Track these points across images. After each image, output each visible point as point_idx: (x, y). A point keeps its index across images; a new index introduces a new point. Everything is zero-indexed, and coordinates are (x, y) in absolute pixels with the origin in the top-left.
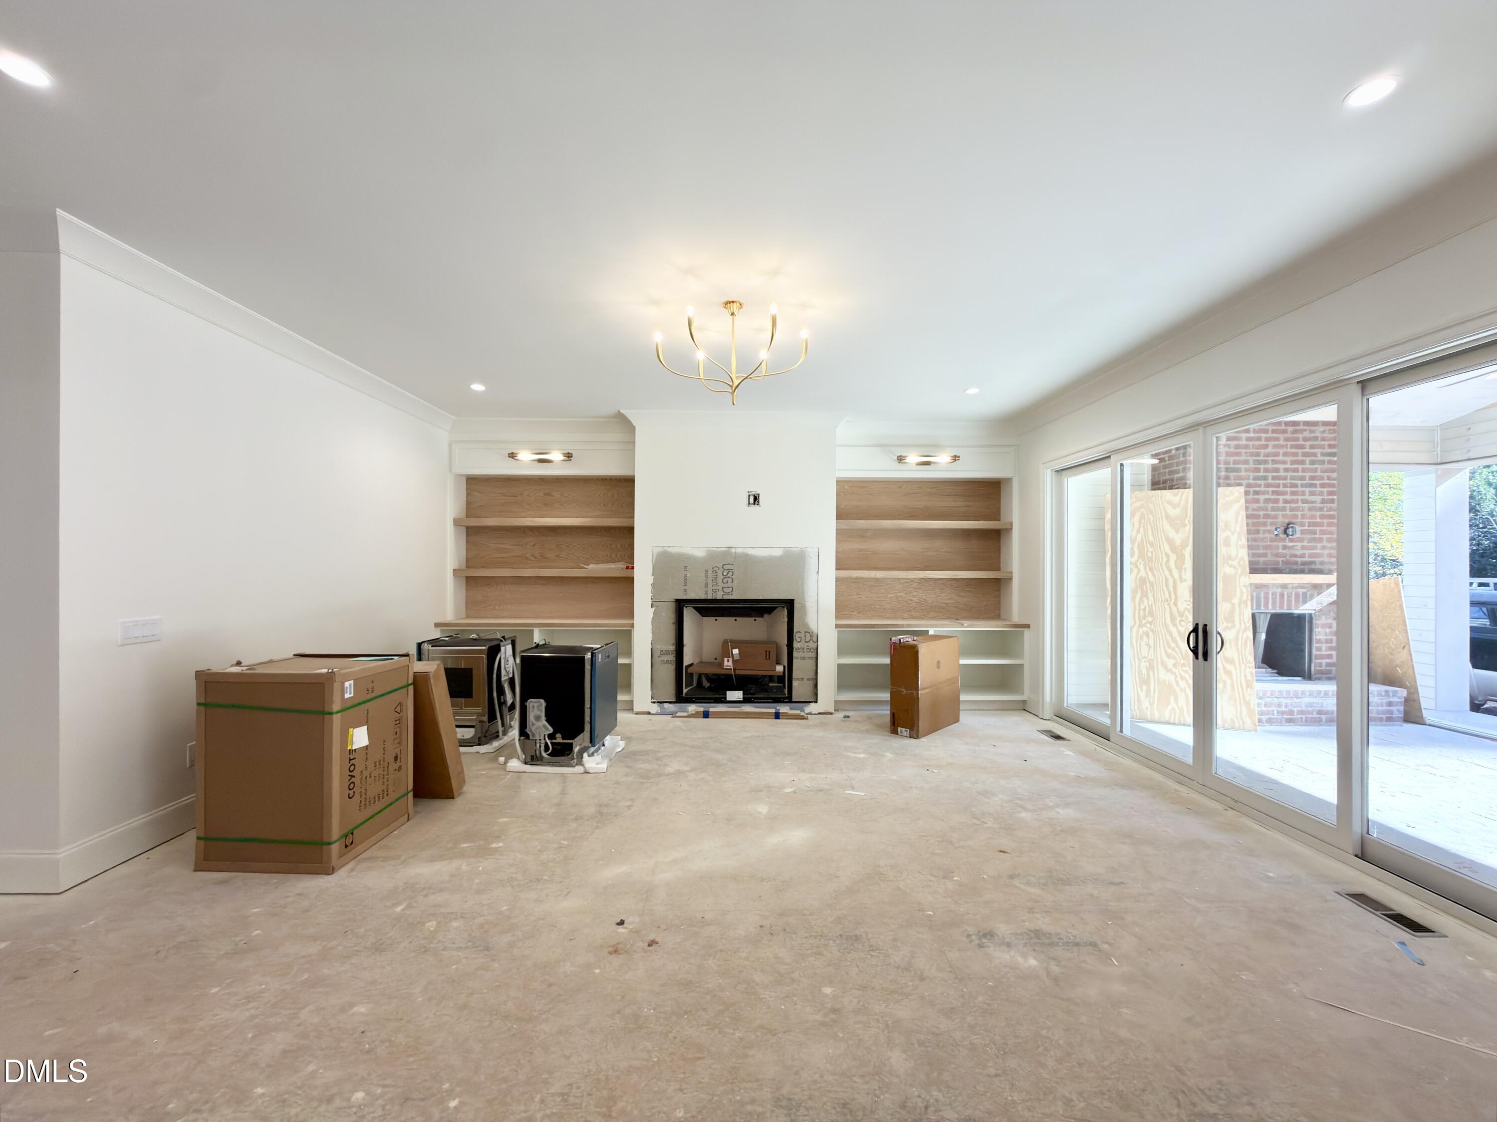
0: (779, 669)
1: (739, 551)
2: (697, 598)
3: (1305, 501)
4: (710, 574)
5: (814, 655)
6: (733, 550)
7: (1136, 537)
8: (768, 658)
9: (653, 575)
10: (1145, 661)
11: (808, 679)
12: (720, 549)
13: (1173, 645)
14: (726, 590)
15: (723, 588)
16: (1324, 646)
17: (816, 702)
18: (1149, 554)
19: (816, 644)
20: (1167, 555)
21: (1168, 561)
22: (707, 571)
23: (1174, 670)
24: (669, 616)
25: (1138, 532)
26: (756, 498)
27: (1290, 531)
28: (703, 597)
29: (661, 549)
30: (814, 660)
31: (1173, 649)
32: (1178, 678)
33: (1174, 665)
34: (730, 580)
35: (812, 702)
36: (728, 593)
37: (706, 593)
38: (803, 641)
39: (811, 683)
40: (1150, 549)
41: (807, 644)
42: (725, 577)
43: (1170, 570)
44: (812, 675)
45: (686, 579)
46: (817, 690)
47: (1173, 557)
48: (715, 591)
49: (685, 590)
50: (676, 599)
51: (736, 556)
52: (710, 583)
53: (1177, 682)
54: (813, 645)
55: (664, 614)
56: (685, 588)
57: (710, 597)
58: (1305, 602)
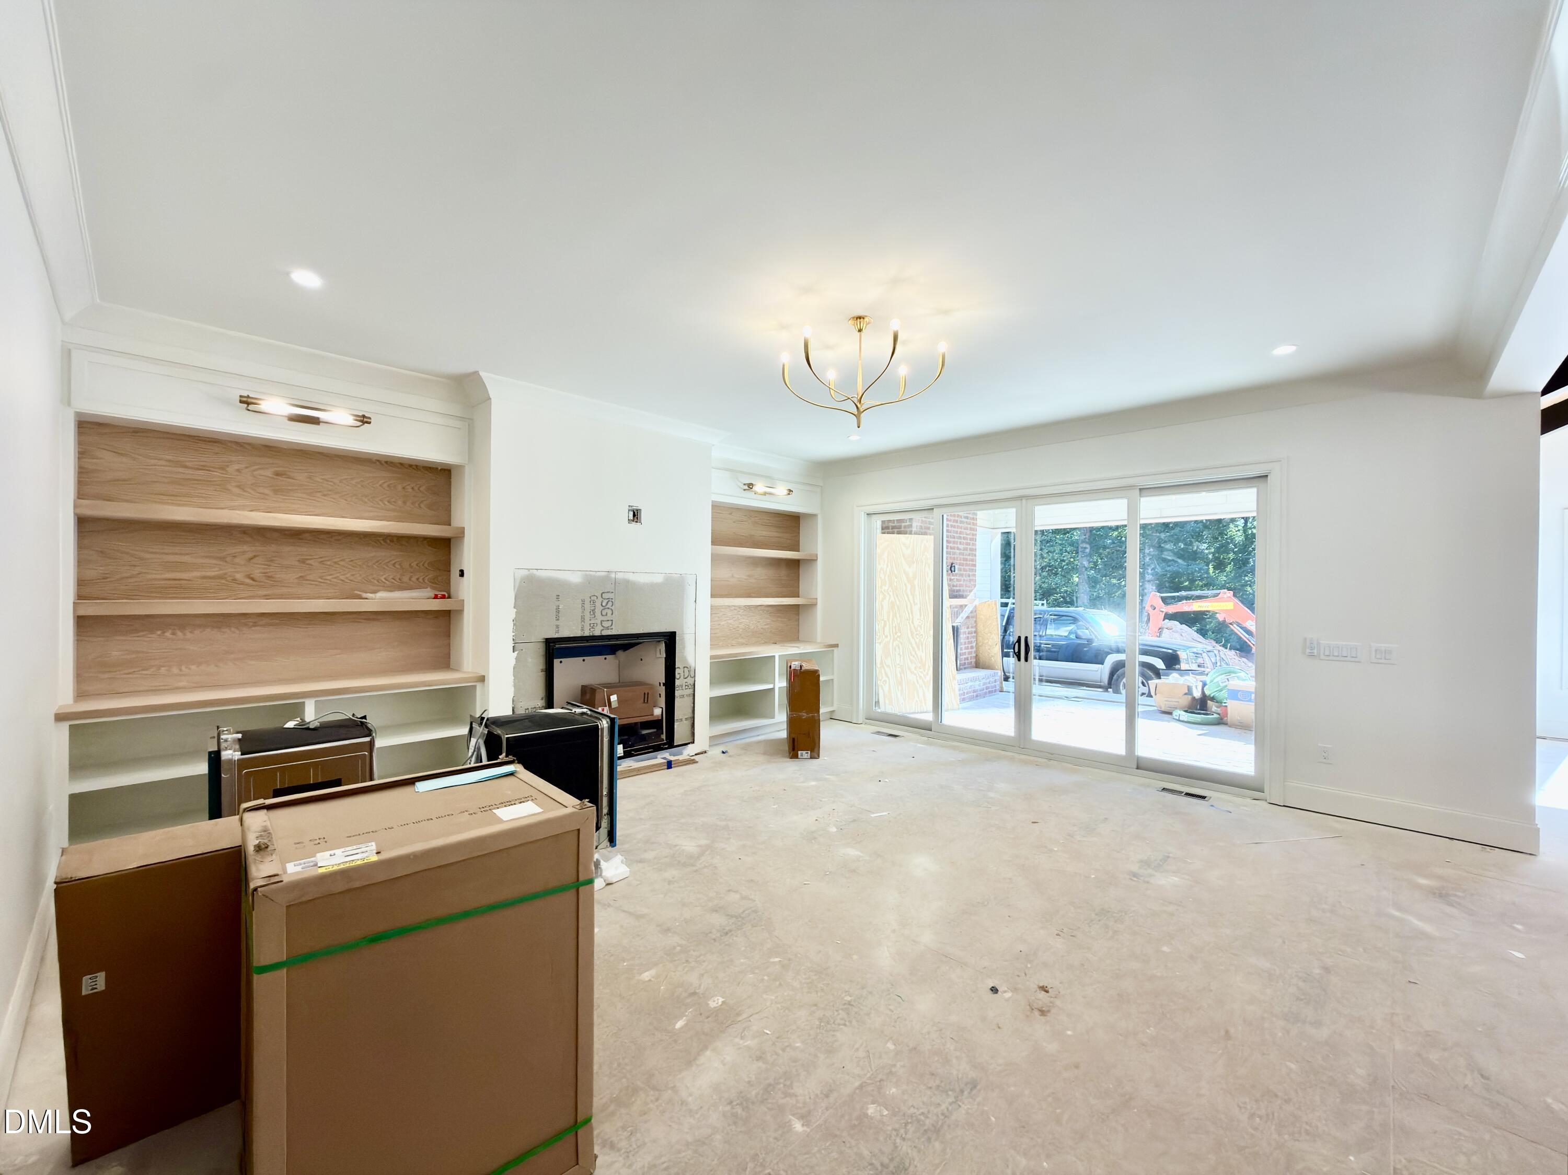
0: (657, 712)
1: (620, 576)
2: (572, 636)
3: (958, 549)
4: (588, 606)
5: (691, 691)
6: (613, 575)
7: (886, 570)
8: (646, 701)
9: (514, 607)
10: (899, 668)
11: (686, 719)
12: (598, 574)
13: (913, 653)
14: (606, 624)
15: (601, 621)
16: (963, 646)
17: (693, 743)
18: (895, 584)
19: (693, 679)
20: (905, 585)
21: (906, 590)
22: (583, 601)
23: (915, 672)
24: (535, 662)
25: (887, 566)
26: (636, 515)
27: (953, 569)
28: (578, 633)
29: (526, 572)
30: (692, 698)
31: (914, 656)
32: (918, 678)
33: (915, 668)
34: (609, 612)
35: (689, 743)
36: (607, 628)
37: (582, 630)
38: (682, 677)
39: (688, 723)
40: (896, 580)
41: (686, 680)
42: (604, 608)
43: (907, 596)
44: (690, 715)
45: (558, 610)
46: (694, 730)
47: (909, 586)
48: (592, 626)
49: (557, 626)
50: (547, 639)
51: (615, 582)
52: (587, 616)
53: (917, 681)
54: (690, 680)
55: (530, 660)
56: (557, 623)
57: (587, 633)
58: (957, 618)
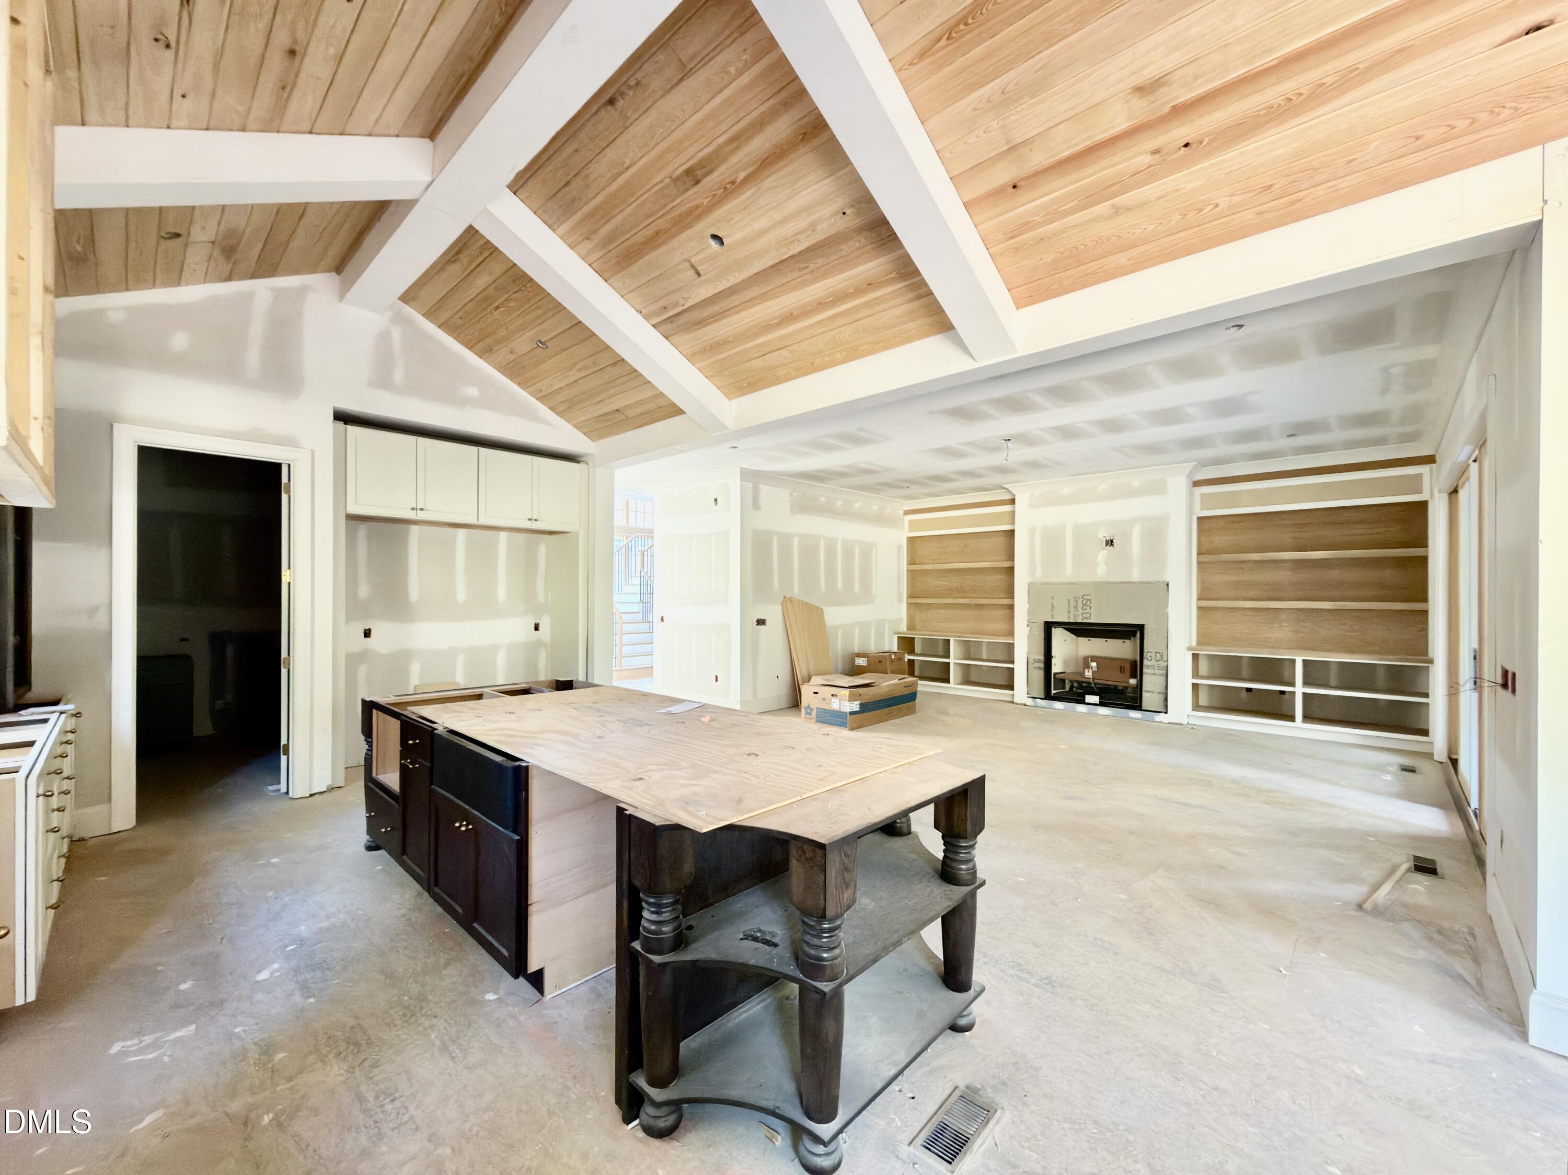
0: (1133, 681)
2: (1061, 620)
4: (1072, 602)
5: (1164, 672)
8: (1122, 672)
9: (1028, 603)
11: (1158, 693)
15: (1083, 614)
17: (1166, 713)
22: (1069, 600)
24: (1039, 634)
26: (1112, 542)
28: (1066, 620)
29: (1034, 580)
30: (1164, 678)
34: (1088, 608)
35: (1162, 712)
36: (1087, 618)
37: (1069, 617)
38: (1153, 660)
39: (1162, 697)
41: (1158, 663)
42: (1084, 605)
44: (1163, 690)
46: (1167, 703)
48: (1076, 616)
49: (1052, 615)
50: (1045, 621)
52: (1072, 609)
54: (1165, 664)
55: (1035, 633)
56: (1053, 612)
57: (1072, 620)
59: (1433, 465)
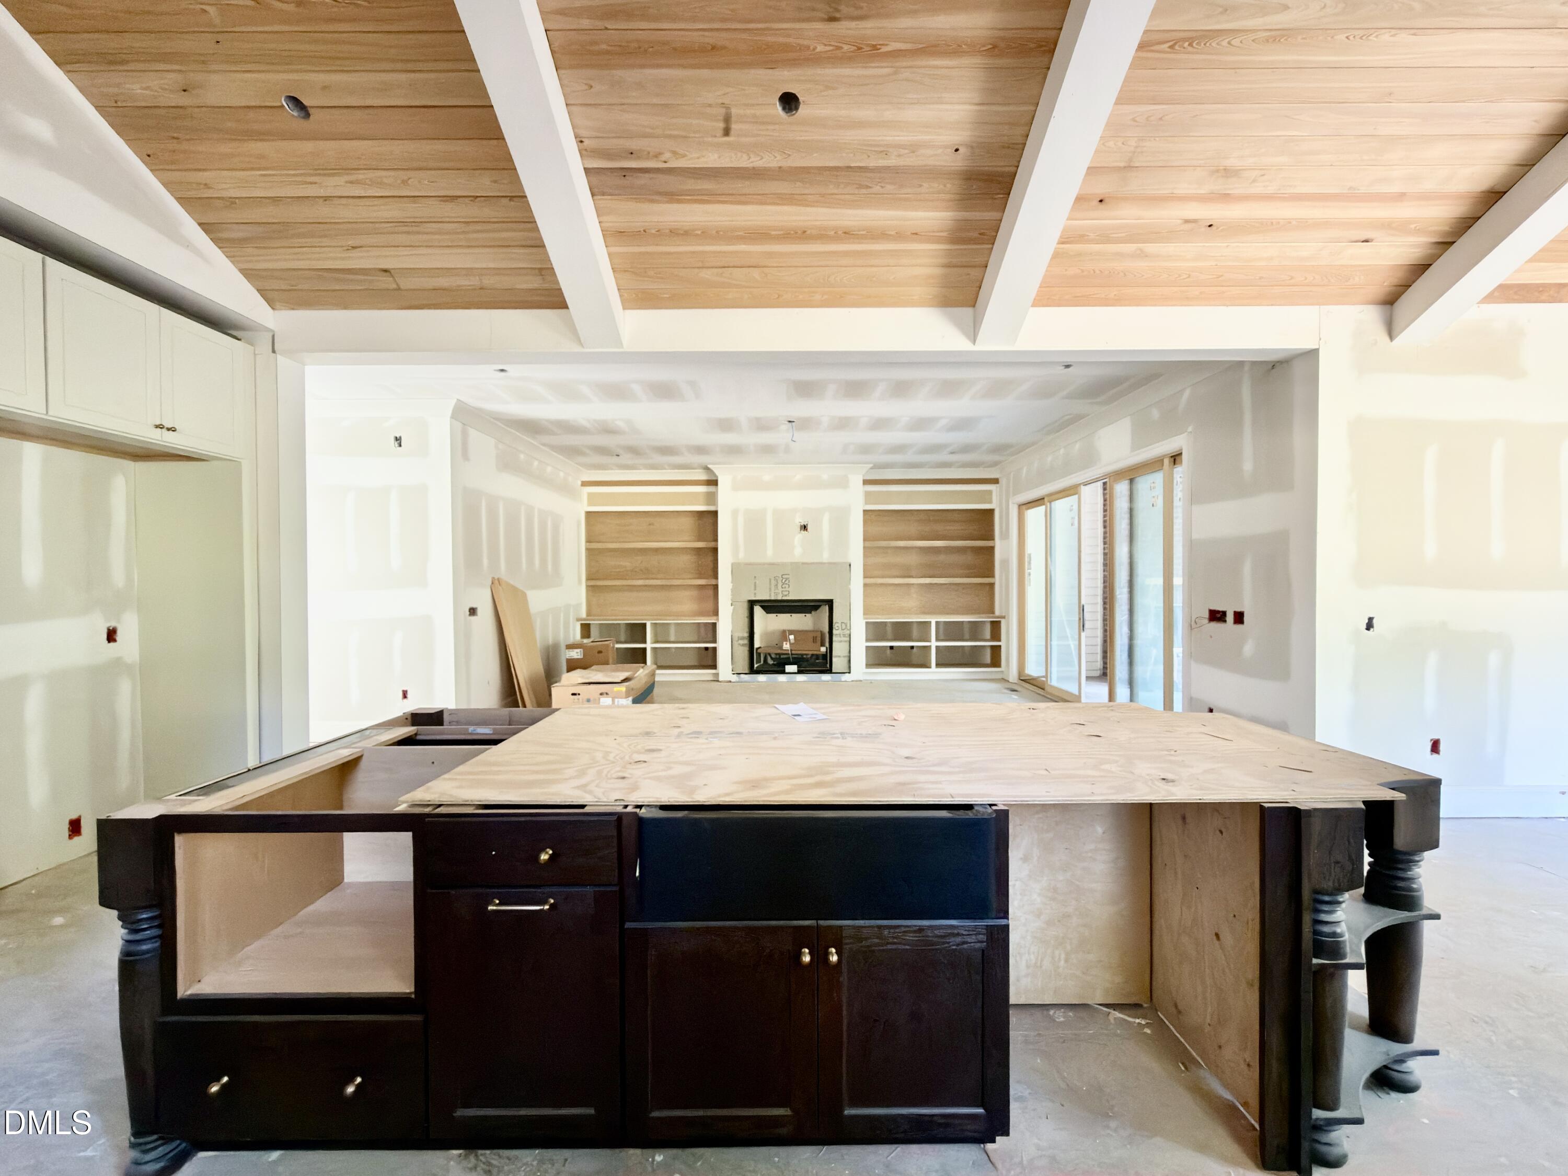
0: (823, 649)
2: (764, 599)
4: (773, 582)
5: (848, 639)
8: (814, 642)
9: (732, 583)
11: (844, 657)
14: (785, 593)
15: (782, 592)
17: (849, 673)
19: (849, 632)
22: (770, 580)
24: (744, 612)
26: (805, 527)
28: (768, 598)
29: (738, 560)
30: (848, 643)
34: (787, 586)
35: (846, 673)
36: (786, 596)
37: (770, 596)
38: (840, 629)
39: (846, 660)
41: (843, 631)
42: (783, 584)
44: (848, 654)
45: (755, 585)
46: (850, 665)
49: (755, 594)
50: (749, 600)
52: (773, 588)
55: (740, 611)
56: (755, 591)
57: (773, 598)
59: (998, 485)
